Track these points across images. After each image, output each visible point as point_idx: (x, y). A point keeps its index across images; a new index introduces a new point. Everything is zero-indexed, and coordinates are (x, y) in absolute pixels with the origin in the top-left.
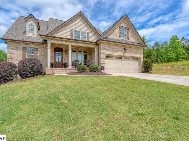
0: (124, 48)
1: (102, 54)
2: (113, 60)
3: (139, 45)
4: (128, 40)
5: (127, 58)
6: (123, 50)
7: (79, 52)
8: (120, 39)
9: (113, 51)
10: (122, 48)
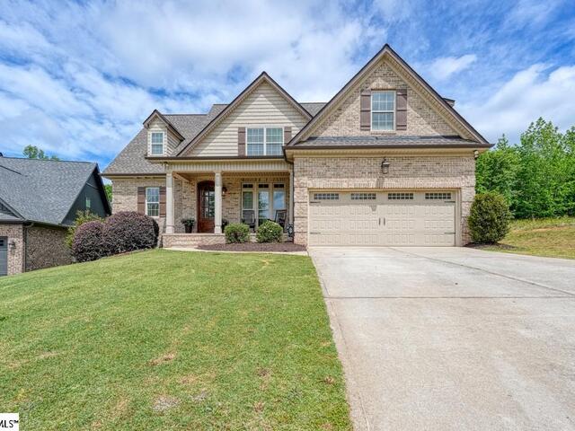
0: (380, 160)
1: (297, 190)
2: (340, 205)
3: (455, 142)
4: (400, 133)
5: (396, 196)
6: (377, 168)
7: (260, 186)
8: (367, 133)
9: (338, 176)
10: (372, 162)
